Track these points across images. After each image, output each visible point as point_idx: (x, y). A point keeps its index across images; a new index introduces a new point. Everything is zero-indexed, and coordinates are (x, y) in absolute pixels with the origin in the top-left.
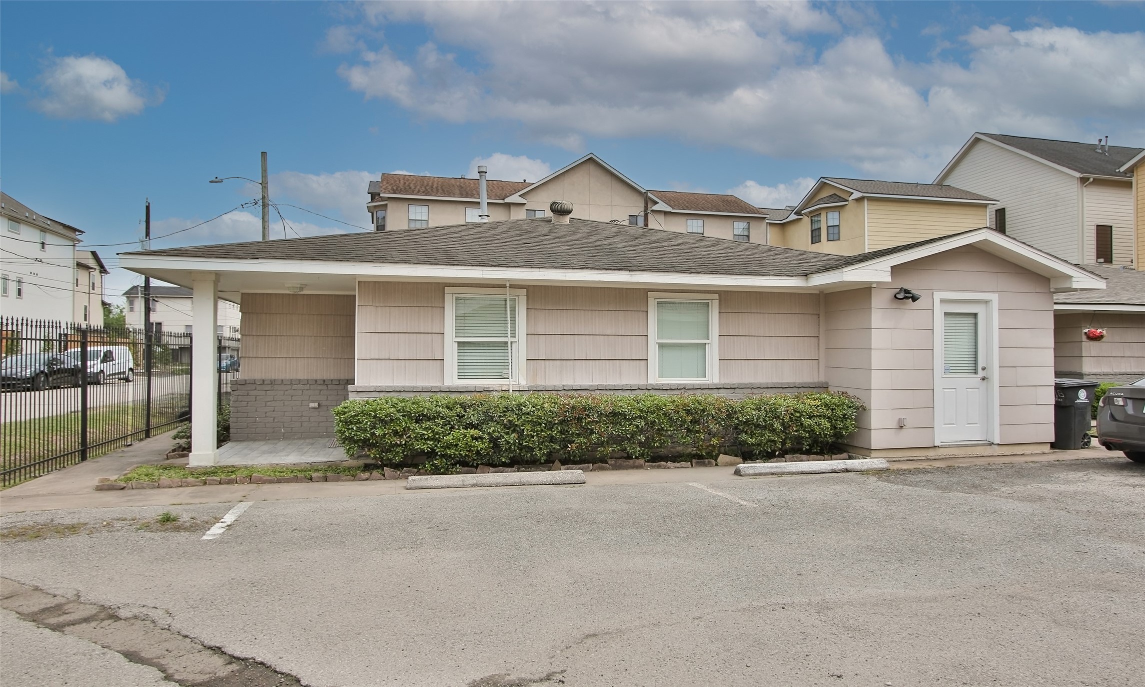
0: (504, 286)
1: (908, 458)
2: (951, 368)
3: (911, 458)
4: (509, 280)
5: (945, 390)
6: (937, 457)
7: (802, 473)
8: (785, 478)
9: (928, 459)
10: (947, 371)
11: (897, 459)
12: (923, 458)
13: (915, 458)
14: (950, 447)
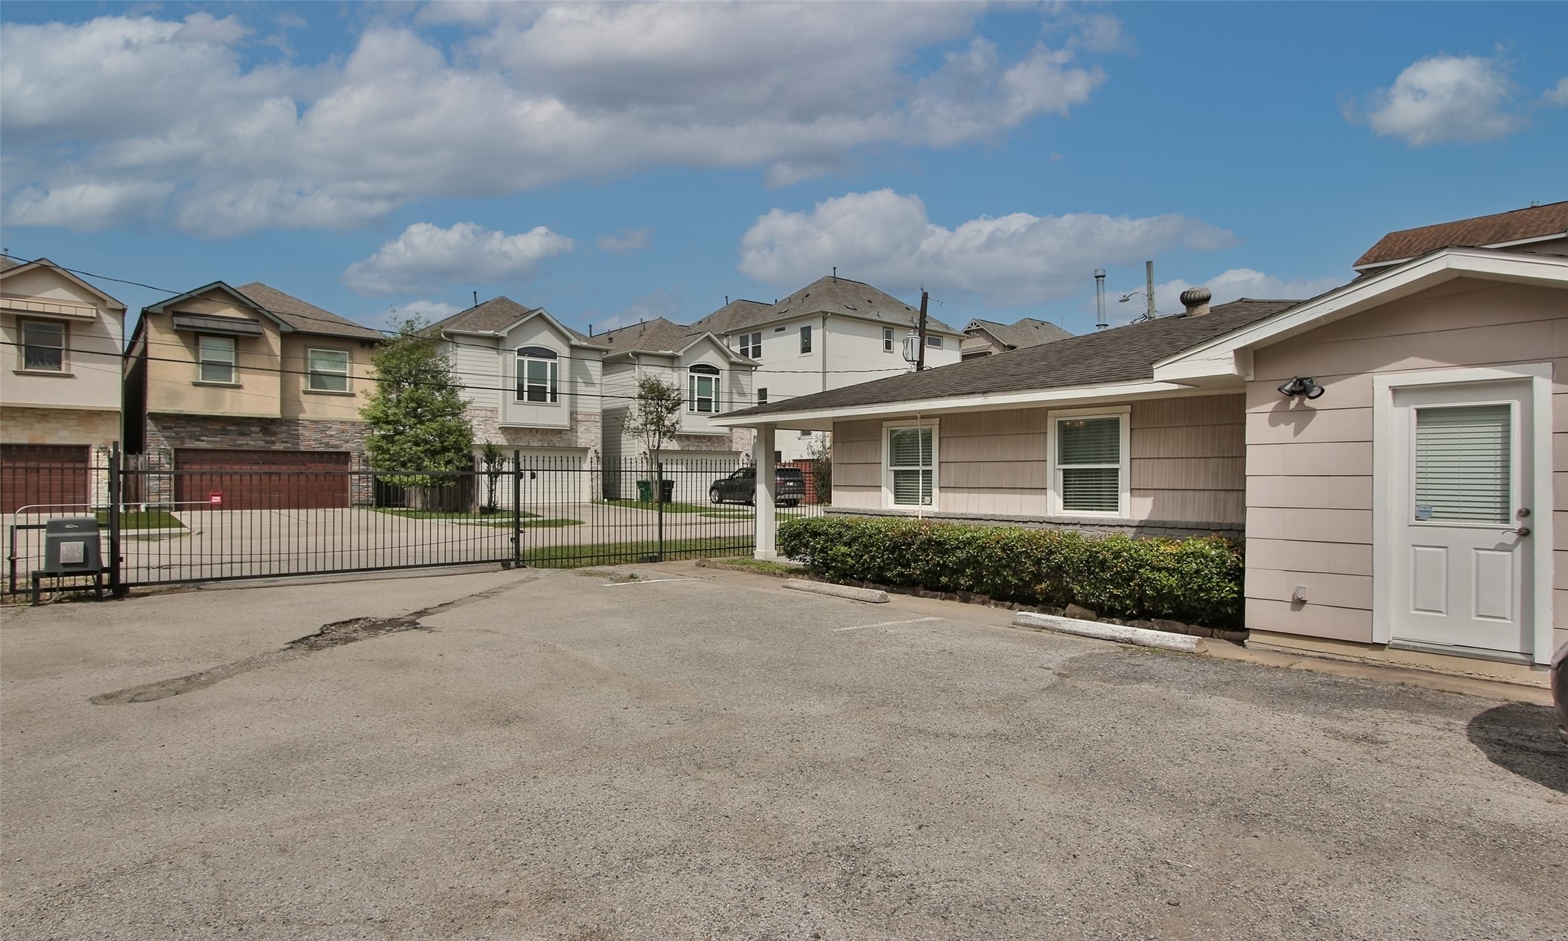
0: (916, 418)
1: (1322, 655)
2: (1434, 509)
3: (1327, 655)
4: (919, 411)
5: (1417, 548)
6: (1387, 663)
7: (1075, 634)
8: (1046, 635)
9: (1364, 663)
10: (1422, 516)
11: (1300, 652)
12: (1355, 660)
13: (1337, 657)
14: (1415, 650)
